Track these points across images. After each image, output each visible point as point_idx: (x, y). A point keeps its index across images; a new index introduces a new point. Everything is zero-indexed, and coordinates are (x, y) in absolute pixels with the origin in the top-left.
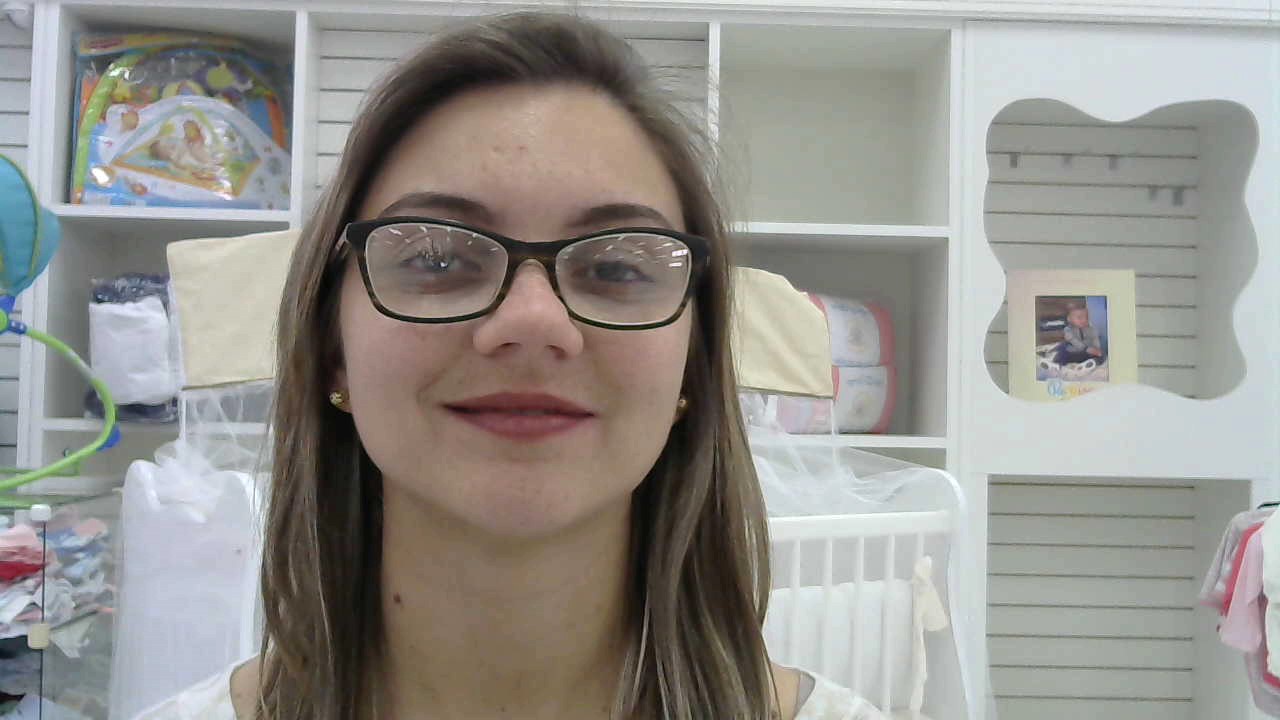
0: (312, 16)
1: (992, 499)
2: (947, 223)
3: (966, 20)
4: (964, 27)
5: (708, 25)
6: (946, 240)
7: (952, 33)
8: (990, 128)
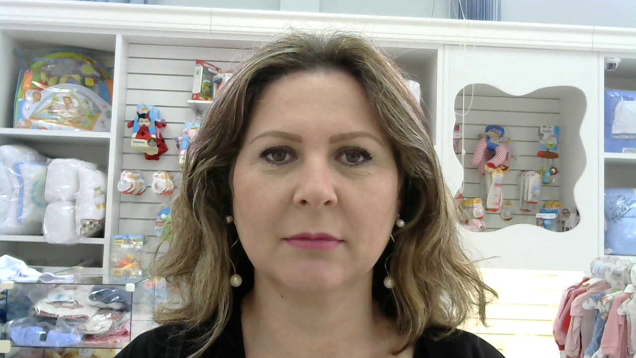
0: (124, 38)
3: (444, 45)
4: (444, 49)
7: (438, 51)
8: (456, 98)
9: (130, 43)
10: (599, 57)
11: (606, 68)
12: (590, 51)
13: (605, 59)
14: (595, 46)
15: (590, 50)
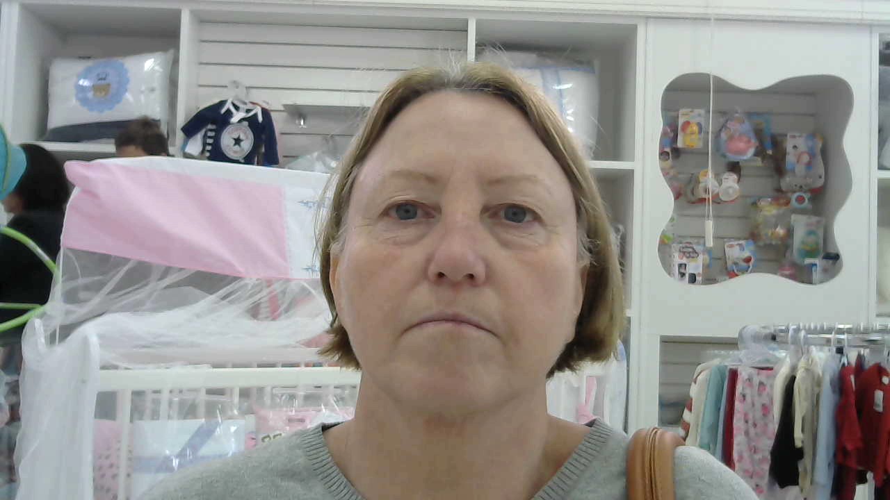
0: (193, 12)
1: (664, 352)
2: (633, 161)
3: (648, 18)
4: (646, 24)
5: (467, 21)
6: (633, 171)
7: (638, 27)
8: (664, 93)
9: (202, 20)
10: (871, 33)
11: (882, 47)
12: (858, 24)
13: (881, 35)
14: (866, 17)
15: (858, 22)
